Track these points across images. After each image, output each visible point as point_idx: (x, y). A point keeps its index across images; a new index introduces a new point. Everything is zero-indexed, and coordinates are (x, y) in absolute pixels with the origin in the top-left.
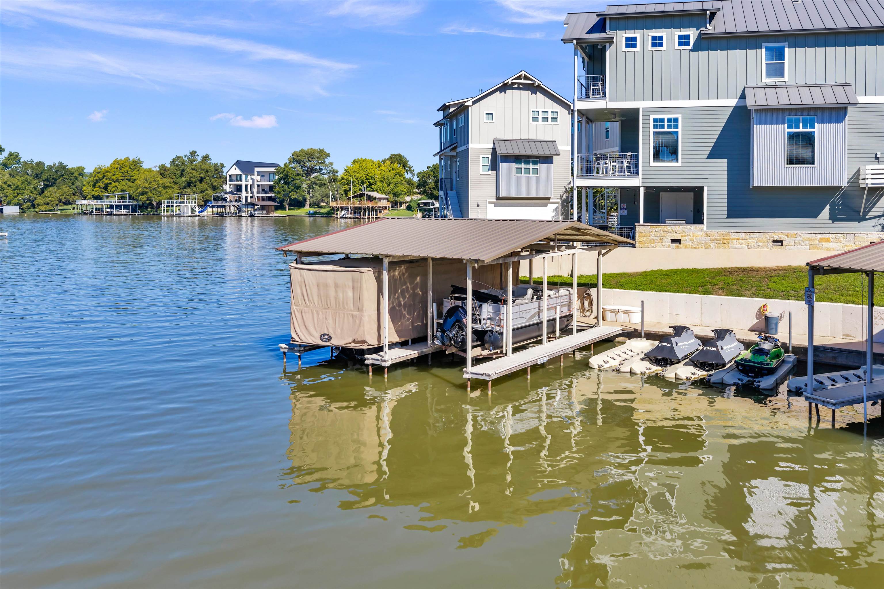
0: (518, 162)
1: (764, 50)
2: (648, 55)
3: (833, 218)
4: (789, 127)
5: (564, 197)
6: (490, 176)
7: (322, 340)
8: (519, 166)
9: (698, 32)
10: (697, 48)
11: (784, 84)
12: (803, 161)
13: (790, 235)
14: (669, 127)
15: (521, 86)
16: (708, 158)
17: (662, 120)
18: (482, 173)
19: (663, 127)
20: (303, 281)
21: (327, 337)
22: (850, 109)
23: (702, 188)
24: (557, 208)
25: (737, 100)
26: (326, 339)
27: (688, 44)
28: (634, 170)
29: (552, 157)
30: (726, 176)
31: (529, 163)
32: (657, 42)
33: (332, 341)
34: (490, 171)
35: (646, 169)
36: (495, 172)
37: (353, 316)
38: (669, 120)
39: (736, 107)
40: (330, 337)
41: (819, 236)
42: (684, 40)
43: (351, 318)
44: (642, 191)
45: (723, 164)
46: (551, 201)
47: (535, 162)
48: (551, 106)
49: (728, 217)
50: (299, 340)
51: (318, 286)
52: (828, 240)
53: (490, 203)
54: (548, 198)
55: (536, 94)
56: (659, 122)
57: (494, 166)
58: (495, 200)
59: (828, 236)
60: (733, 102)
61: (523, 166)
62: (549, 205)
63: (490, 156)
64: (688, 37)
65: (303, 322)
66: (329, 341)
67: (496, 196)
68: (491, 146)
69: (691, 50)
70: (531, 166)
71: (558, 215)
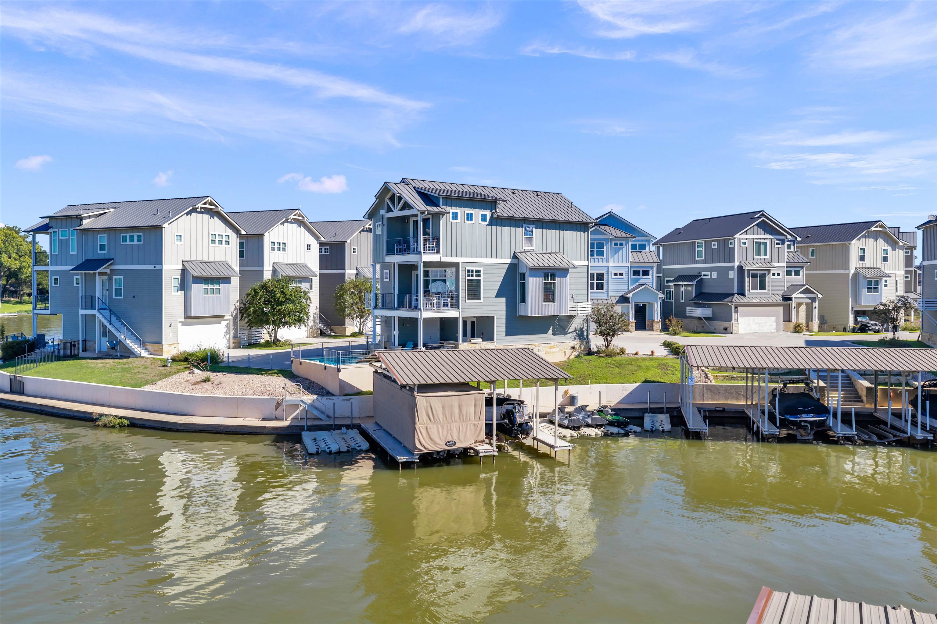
0: (206, 283)
1: (524, 228)
2: (464, 226)
3: (554, 334)
4: (545, 280)
5: (234, 314)
6: (180, 297)
7: (448, 446)
8: (206, 286)
9: (491, 213)
10: (491, 224)
11: (533, 251)
12: (550, 301)
13: (537, 345)
14: (476, 276)
15: (202, 210)
16: (496, 297)
17: (472, 271)
18: (173, 293)
19: (472, 276)
20: (429, 405)
21: (452, 443)
22: (571, 270)
23: (493, 317)
24: (228, 324)
25: (510, 260)
26: (452, 444)
27: (486, 220)
28: (456, 306)
29: (230, 278)
30: (505, 309)
31: (213, 284)
32: (470, 217)
33: (456, 445)
34: (180, 291)
35: (463, 305)
36: (183, 292)
37: (475, 425)
38: (476, 271)
39: (510, 265)
40: (455, 443)
41: (549, 345)
42: (484, 217)
43: (472, 427)
44: (461, 319)
45: (503, 300)
46: (225, 318)
47: (218, 283)
48: (225, 230)
49: (506, 335)
50: (425, 450)
51: (443, 408)
52: (553, 347)
53: (180, 322)
54: (223, 316)
55: (213, 218)
56: (470, 273)
57: (184, 286)
58: (183, 320)
59: (553, 344)
60: (509, 261)
61: (210, 286)
62: (222, 322)
63: (179, 277)
64: (486, 215)
65: (427, 435)
66: (454, 445)
67: (185, 316)
68: (180, 267)
69: (487, 225)
70: (216, 286)
71: (229, 330)
